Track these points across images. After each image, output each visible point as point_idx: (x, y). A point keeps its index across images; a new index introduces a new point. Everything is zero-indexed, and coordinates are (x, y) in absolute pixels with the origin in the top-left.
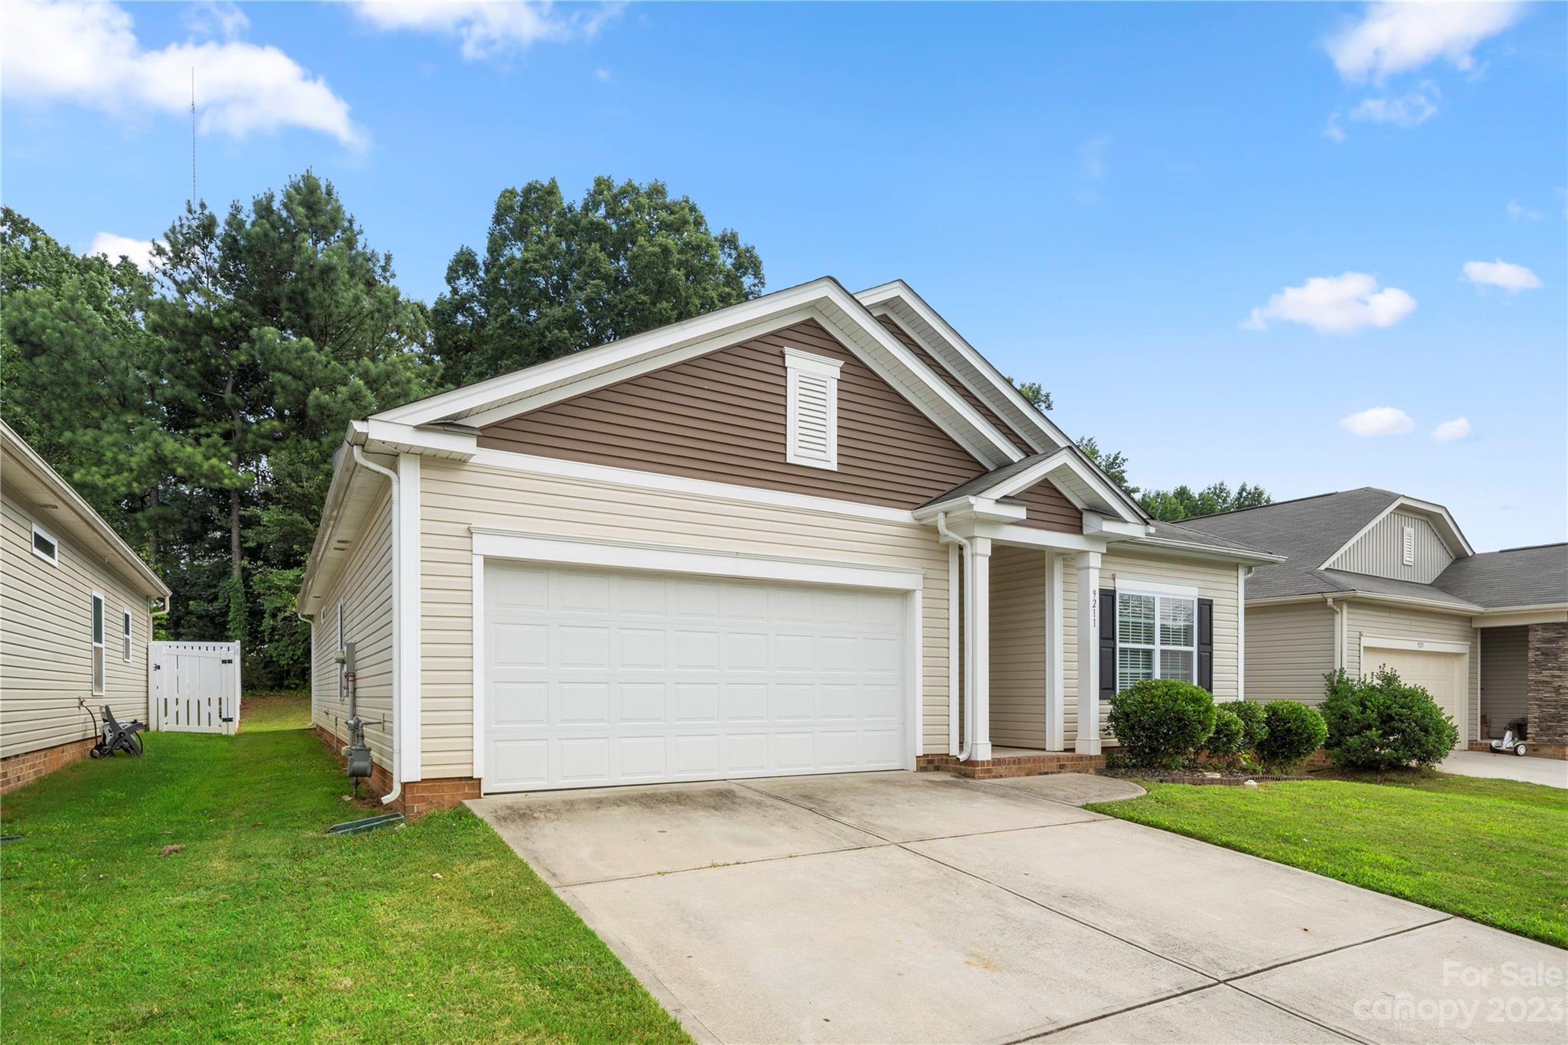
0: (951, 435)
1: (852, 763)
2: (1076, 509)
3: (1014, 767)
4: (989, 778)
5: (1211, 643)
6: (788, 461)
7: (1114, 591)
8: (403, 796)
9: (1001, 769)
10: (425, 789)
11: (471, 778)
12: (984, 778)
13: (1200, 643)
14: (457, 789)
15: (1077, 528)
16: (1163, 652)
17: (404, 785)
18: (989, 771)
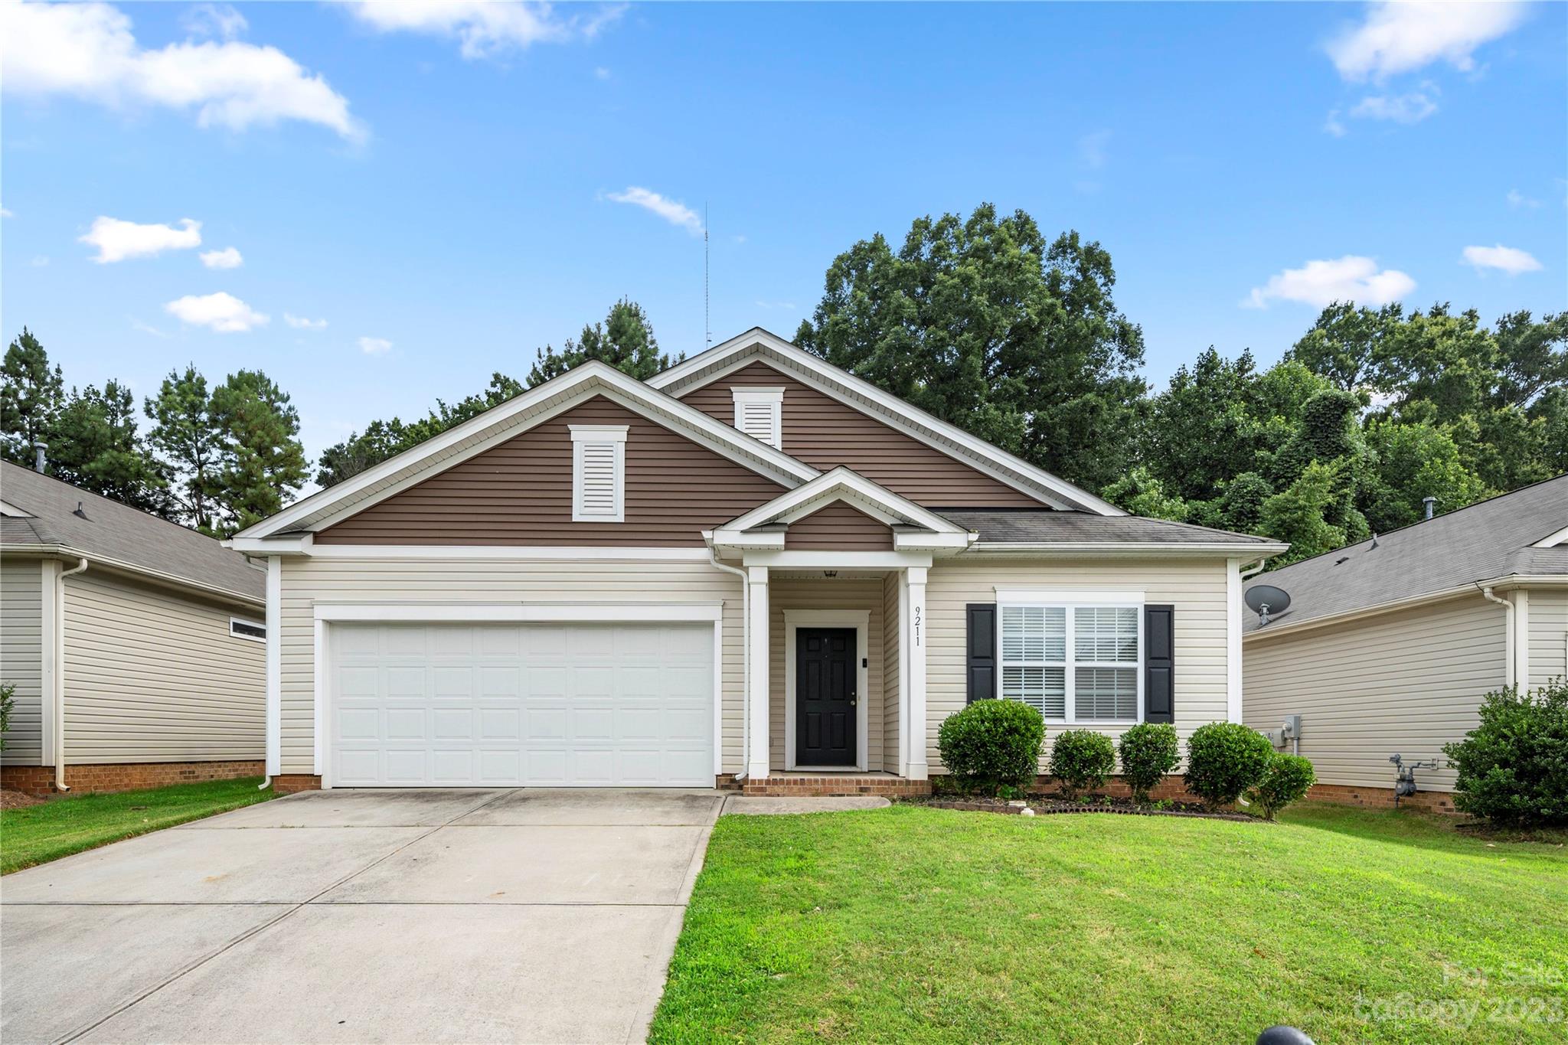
0: (756, 470)
1: (654, 779)
2: (883, 525)
3: (795, 788)
4: (762, 796)
5: (1170, 657)
6: (574, 520)
7: (994, 606)
8: (272, 782)
9: (777, 789)
10: (285, 781)
11: (312, 775)
12: (754, 795)
13: (1150, 657)
14: (307, 782)
15: (889, 546)
16: (1078, 670)
17: (272, 777)
18: (762, 790)
